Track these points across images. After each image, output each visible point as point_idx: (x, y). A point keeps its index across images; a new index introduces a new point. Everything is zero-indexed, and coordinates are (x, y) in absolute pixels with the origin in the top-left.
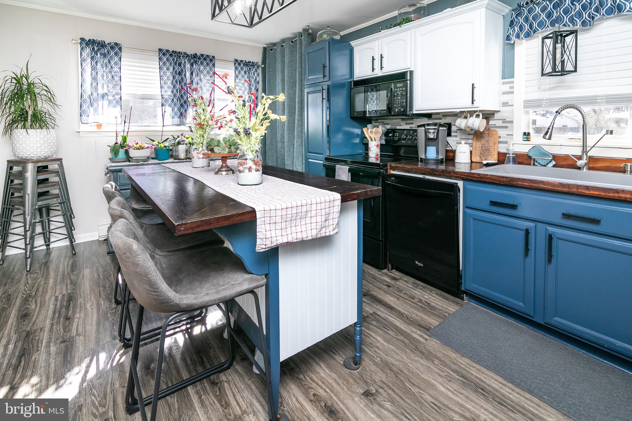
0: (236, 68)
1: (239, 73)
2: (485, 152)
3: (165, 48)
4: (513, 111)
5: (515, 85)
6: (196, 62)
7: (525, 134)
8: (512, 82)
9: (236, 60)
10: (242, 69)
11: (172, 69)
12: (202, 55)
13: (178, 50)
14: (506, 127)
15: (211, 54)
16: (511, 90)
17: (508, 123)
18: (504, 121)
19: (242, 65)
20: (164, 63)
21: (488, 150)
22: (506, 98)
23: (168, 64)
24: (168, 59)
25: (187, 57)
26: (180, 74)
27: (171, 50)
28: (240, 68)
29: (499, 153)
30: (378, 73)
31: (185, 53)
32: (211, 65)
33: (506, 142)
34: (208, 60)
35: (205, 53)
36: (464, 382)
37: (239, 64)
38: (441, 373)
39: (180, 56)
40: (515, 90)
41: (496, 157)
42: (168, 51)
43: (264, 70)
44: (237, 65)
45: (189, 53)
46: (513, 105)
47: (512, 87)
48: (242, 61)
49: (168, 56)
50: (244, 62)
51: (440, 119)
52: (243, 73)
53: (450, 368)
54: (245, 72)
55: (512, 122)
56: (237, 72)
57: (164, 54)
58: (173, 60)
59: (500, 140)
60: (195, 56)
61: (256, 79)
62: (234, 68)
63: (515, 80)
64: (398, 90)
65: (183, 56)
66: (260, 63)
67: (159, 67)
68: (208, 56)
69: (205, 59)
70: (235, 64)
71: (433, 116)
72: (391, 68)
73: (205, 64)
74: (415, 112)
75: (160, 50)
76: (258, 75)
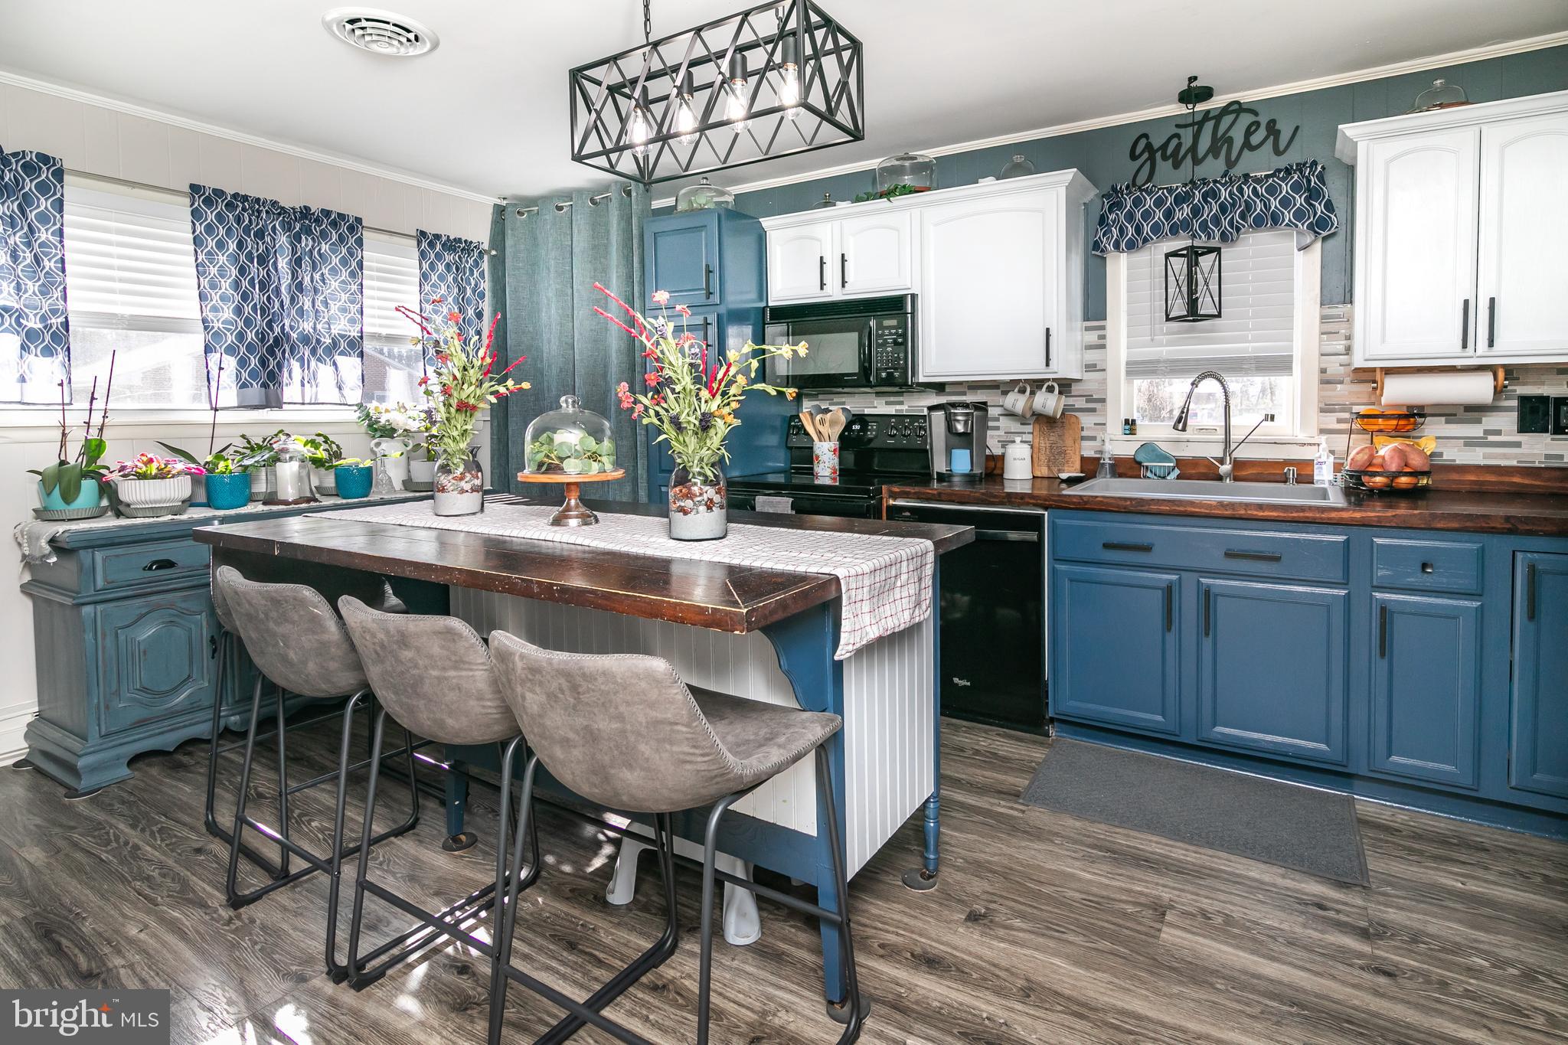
0: (423, 255)
1: (432, 267)
2: (1057, 455)
3: (210, 182)
4: (1104, 381)
5: (1109, 332)
6: (308, 231)
7: (1127, 422)
8: (1103, 328)
9: (423, 234)
10: (439, 256)
11: (232, 246)
12: (327, 213)
13: (253, 193)
14: (1093, 410)
15: (352, 211)
16: (1101, 342)
17: (1096, 402)
18: (1090, 399)
19: (438, 247)
20: (209, 229)
21: (1063, 453)
22: (1092, 356)
23: (222, 232)
24: (220, 217)
25: (279, 214)
26: (262, 260)
27: (230, 191)
28: (433, 256)
29: (1083, 459)
30: (834, 293)
31: (274, 203)
32: (352, 241)
33: (1094, 438)
34: (344, 229)
35: (336, 207)
36: (1115, 859)
37: (431, 245)
38: (1073, 855)
39: (259, 212)
40: (1109, 342)
41: (1078, 465)
42: (219, 193)
43: (499, 264)
44: (424, 245)
45: (286, 203)
46: (1104, 370)
47: (1103, 337)
48: (437, 237)
49: (221, 206)
50: (444, 239)
51: (964, 394)
52: (441, 267)
53: (1082, 843)
54: (448, 267)
55: (1103, 401)
56: (426, 266)
57: (208, 202)
58: (239, 220)
59: (1084, 434)
60: (305, 213)
61: (476, 285)
62: (416, 254)
63: (1109, 323)
64: (887, 332)
65: (267, 212)
66: (486, 246)
67: (191, 236)
68: (342, 216)
69: (334, 224)
70: (419, 243)
71: (948, 389)
72: (864, 284)
73: (335, 237)
74: (922, 379)
75: (195, 189)
76: (482, 274)
